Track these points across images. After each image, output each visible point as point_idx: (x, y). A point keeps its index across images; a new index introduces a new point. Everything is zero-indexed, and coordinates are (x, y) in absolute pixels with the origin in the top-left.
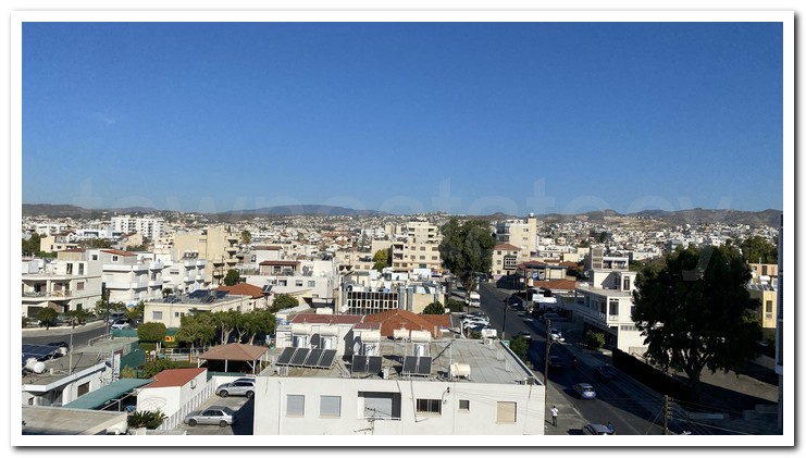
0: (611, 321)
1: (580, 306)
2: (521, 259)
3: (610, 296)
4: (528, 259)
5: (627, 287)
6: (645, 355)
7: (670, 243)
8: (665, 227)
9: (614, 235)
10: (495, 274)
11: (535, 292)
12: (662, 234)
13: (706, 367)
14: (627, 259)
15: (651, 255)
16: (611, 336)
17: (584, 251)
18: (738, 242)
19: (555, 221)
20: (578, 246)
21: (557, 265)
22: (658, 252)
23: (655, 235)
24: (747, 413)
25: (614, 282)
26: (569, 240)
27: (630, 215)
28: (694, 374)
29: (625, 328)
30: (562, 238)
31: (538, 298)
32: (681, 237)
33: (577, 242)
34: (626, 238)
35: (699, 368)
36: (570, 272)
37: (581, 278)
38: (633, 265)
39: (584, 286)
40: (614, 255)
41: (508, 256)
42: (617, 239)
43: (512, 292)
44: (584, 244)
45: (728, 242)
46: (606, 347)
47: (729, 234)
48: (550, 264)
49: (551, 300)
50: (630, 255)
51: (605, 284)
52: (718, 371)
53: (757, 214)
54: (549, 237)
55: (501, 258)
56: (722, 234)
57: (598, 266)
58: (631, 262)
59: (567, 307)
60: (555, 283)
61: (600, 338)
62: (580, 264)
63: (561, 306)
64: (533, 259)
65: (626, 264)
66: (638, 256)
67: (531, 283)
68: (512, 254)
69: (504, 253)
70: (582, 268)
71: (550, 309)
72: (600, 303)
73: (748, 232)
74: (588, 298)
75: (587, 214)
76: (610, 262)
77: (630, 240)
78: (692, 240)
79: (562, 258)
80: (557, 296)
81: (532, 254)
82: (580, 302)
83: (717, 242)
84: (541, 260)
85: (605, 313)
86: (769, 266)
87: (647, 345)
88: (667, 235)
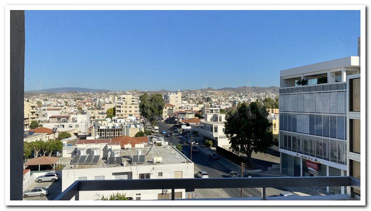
0: (215, 135)
1: (202, 129)
2: (175, 110)
3: (214, 124)
4: (178, 110)
5: (220, 120)
6: (230, 148)
7: (235, 101)
8: (232, 94)
9: (212, 99)
10: (164, 117)
11: (183, 124)
12: (231, 97)
13: (253, 151)
14: (219, 109)
15: (228, 107)
16: (215, 142)
17: (201, 106)
18: (261, 100)
19: (188, 93)
20: (198, 104)
21: (190, 112)
22: (231, 105)
23: (228, 98)
24: (269, 168)
25: (215, 119)
26: (194, 102)
27: (218, 90)
28: (249, 155)
29: (221, 137)
30: (191, 101)
31: (184, 127)
32: (239, 99)
33: (197, 102)
34: (217, 100)
35: (251, 152)
36: (196, 115)
37: (201, 117)
38: (222, 111)
39: (203, 121)
40: (214, 107)
41: (170, 109)
42: (213, 100)
43: (172, 125)
44: (200, 103)
45: (257, 100)
46: (213, 146)
47: (257, 97)
48: (188, 112)
49: (189, 128)
50: (220, 107)
51: (211, 120)
52: (258, 152)
53: (268, 88)
54: (185, 100)
55: (166, 110)
56: (255, 97)
57: (208, 112)
58: (221, 110)
59: (196, 130)
60: (191, 120)
61: (211, 142)
62: (200, 111)
63: (194, 130)
64: (180, 110)
65: (219, 111)
66: (223, 107)
67: (181, 121)
68: (171, 108)
69: (168, 108)
70: (201, 113)
71: (189, 132)
72: (210, 128)
73: (264, 96)
74: (205, 126)
75: (201, 90)
76: (212, 110)
77: (219, 101)
78: (244, 100)
79: (192, 109)
80: (192, 126)
81: (180, 108)
82: (202, 128)
83: (253, 100)
84: (183, 110)
85: (212, 132)
86: (274, 110)
87: (231, 144)
88: (233, 98)
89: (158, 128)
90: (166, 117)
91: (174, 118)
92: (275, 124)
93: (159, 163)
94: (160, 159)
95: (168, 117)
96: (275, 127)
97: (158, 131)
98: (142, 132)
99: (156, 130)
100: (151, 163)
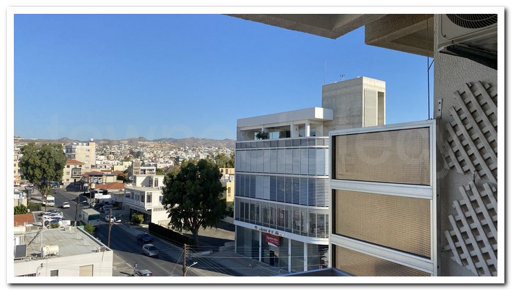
0: (147, 206)
1: (127, 199)
2: (84, 170)
3: (147, 191)
4: (90, 170)
5: (156, 185)
6: (169, 224)
7: (178, 158)
8: (175, 148)
9: (145, 153)
11: (96, 192)
12: (173, 152)
14: (155, 168)
15: (168, 165)
16: (147, 216)
17: (128, 164)
18: (213, 156)
19: (106, 144)
20: (122, 161)
21: (110, 173)
22: (172, 163)
23: (169, 153)
25: (149, 183)
26: (117, 157)
27: (155, 141)
28: (195, 231)
29: (156, 209)
30: (112, 156)
31: (99, 196)
32: (184, 154)
33: (122, 158)
34: (152, 155)
35: (197, 227)
36: (119, 178)
37: (126, 181)
38: (159, 171)
39: (130, 186)
40: (147, 166)
41: (76, 168)
42: (147, 155)
44: (127, 159)
45: (208, 156)
46: (144, 223)
47: (208, 152)
48: (106, 173)
49: (108, 197)
50: (156, 165)
51: (143, 184)
53: (221, 141)
54: (102, 155)
55: (70, 170)
56: (205, 152)
57: (137, 173)
58: (157, 170)
59: (119, 200)
60: (110, 185)
61: (141, 217)
62: (125, 172)
63: (114, 200)
64: (93, 170)
65: (155, 171)
66: (160, 166)
67: (93, 186)
68: (78, 167)
69: (72, 166)
70: (126, 174)
71: (107, 203)
72: (141, 197)
73: (217, 151)
74: (133, 193)
75: (127, 140)
76: (145, 170)
77: (155, 156)
78: (190, 156)
79: (113, 168)
80: (112, 194)
81: (92, 166)
82: (128, 196)
83: (203, 157)
84: (99, 170)
85: (144, 201)
86: (229, 169)
87: (170, 218)
88: (176, 153)
89: (53, 198)
90: (68, 180)
91: (82, 183)
92: (229, 188)
93: (52, 255)
94: (55, 249)
95: (72, 181)
96: (229, 192)
97: (53, 204)
98: (22, 206)
99: (49, 201)
100: (39, 256)
